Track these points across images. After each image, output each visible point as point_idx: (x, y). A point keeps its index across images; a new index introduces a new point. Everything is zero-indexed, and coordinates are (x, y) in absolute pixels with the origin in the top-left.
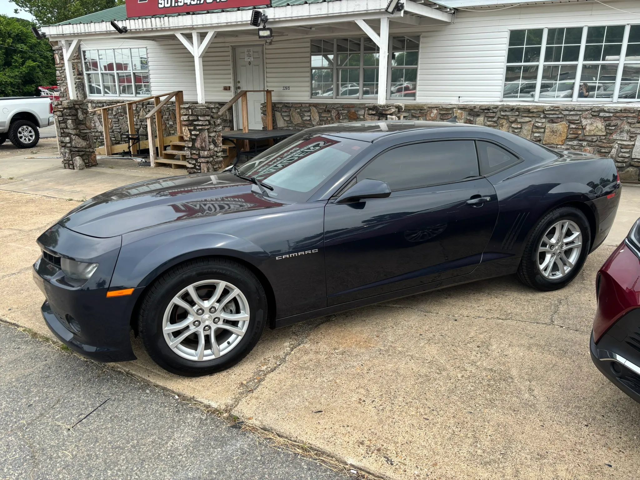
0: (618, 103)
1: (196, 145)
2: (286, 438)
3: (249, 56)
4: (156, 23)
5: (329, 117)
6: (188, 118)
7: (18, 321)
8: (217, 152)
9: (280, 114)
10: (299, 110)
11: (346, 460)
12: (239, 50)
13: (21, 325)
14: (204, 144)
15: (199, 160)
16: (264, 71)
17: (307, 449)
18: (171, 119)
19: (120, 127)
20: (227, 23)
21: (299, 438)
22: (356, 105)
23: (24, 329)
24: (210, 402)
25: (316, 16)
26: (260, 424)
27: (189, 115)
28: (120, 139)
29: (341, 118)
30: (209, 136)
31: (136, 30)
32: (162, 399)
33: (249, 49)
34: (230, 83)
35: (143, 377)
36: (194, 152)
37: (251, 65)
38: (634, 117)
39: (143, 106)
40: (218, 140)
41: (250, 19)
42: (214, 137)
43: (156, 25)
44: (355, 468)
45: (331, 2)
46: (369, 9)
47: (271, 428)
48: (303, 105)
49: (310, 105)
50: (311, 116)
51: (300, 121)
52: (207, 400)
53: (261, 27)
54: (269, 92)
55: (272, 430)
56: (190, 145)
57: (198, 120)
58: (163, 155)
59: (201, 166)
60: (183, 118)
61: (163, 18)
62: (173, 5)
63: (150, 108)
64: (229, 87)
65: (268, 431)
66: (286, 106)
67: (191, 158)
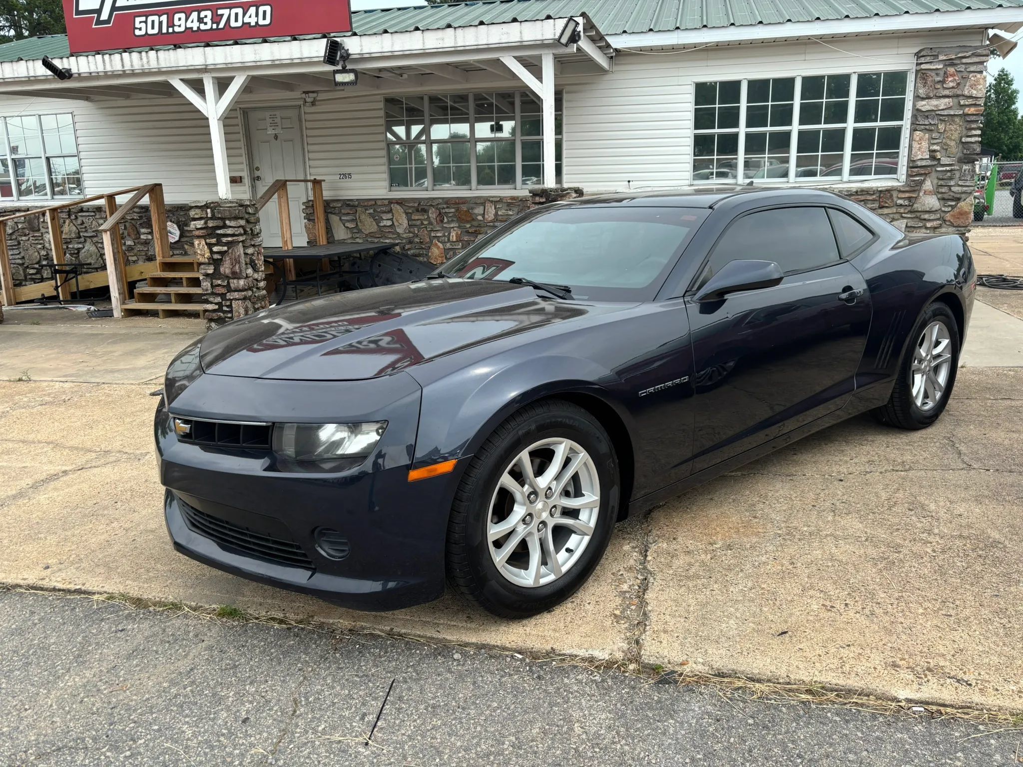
0: (850, 182)
1: (222, 269)
2: (769, 681)
3: (274, 125)
4: (131, 61)
5: (425, 220)
6: (206, 223)
7: (84, 584)
8: (257, 280)
9: (338, 218)
10: (371, 211)
11: (896, 695)
12: (253, 116)
13: (96, 589)
14: (237, 267)
15: (229, 296)
16: (303, 149)
17: (817, 691)
18: (129, 235)
19: (22, 254)
20: (273, 61)
21: (792, 677)
22: (468, 200)
23: (106, 595)
24: (590, 652)
25: (435, 50)
26: (707, 668)
27: (207, 219)
28: (22, 277)
29: (446, 220)
30: (246, 254)
31: (90, 73)
32: (493, 665)
33: (274, 113)
34: (242, 170)
35: (429, 635)
36: (219, 282)
37: (279, 139)
38: (874, 200)
39: (69, 216)
40: (258, 260)
41: (323, 54)
42: (253, 254)
43: (132, 66)
44: (917, 703)
45: (461, 29)
46: (525, 39)
47: (733, 671)
48: (379, 203)
49: (391, 201)
50: (394, 220)
51: (374, 228)
52: (583, 650)
53: (339, 67)
54: (317, 183)
55: (736, 673)
56: (211, 271)
57: (225, 226)
58: (136, 295)
59: (233, 306)
60: (194, 224)
61: (147, 52)
62: (164, 31)
63: (84, 219)
64: (241, 177)
65: (730, 676)
66: (348, 205)
67: (213, 294)
